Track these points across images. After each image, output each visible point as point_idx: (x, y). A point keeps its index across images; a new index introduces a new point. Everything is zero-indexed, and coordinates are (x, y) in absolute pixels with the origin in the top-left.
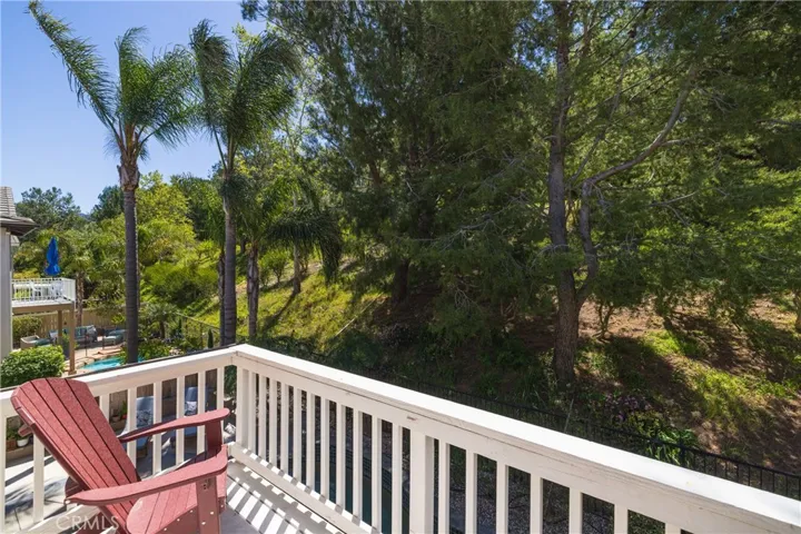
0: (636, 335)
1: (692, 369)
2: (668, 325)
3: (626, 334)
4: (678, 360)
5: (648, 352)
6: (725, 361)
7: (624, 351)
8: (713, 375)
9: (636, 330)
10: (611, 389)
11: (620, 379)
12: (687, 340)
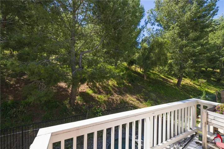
0: (84, 91)
1: (96, 96)
2: (89, 87)
3: (82, 91)
4: (93, 94)
5: (88, 94)
6: (100, 93)
7: (83, 95)
8: (99, 96)
9: (84, 90)
10: (84, 105)
11: (85, 102)
12: (94, 90)
